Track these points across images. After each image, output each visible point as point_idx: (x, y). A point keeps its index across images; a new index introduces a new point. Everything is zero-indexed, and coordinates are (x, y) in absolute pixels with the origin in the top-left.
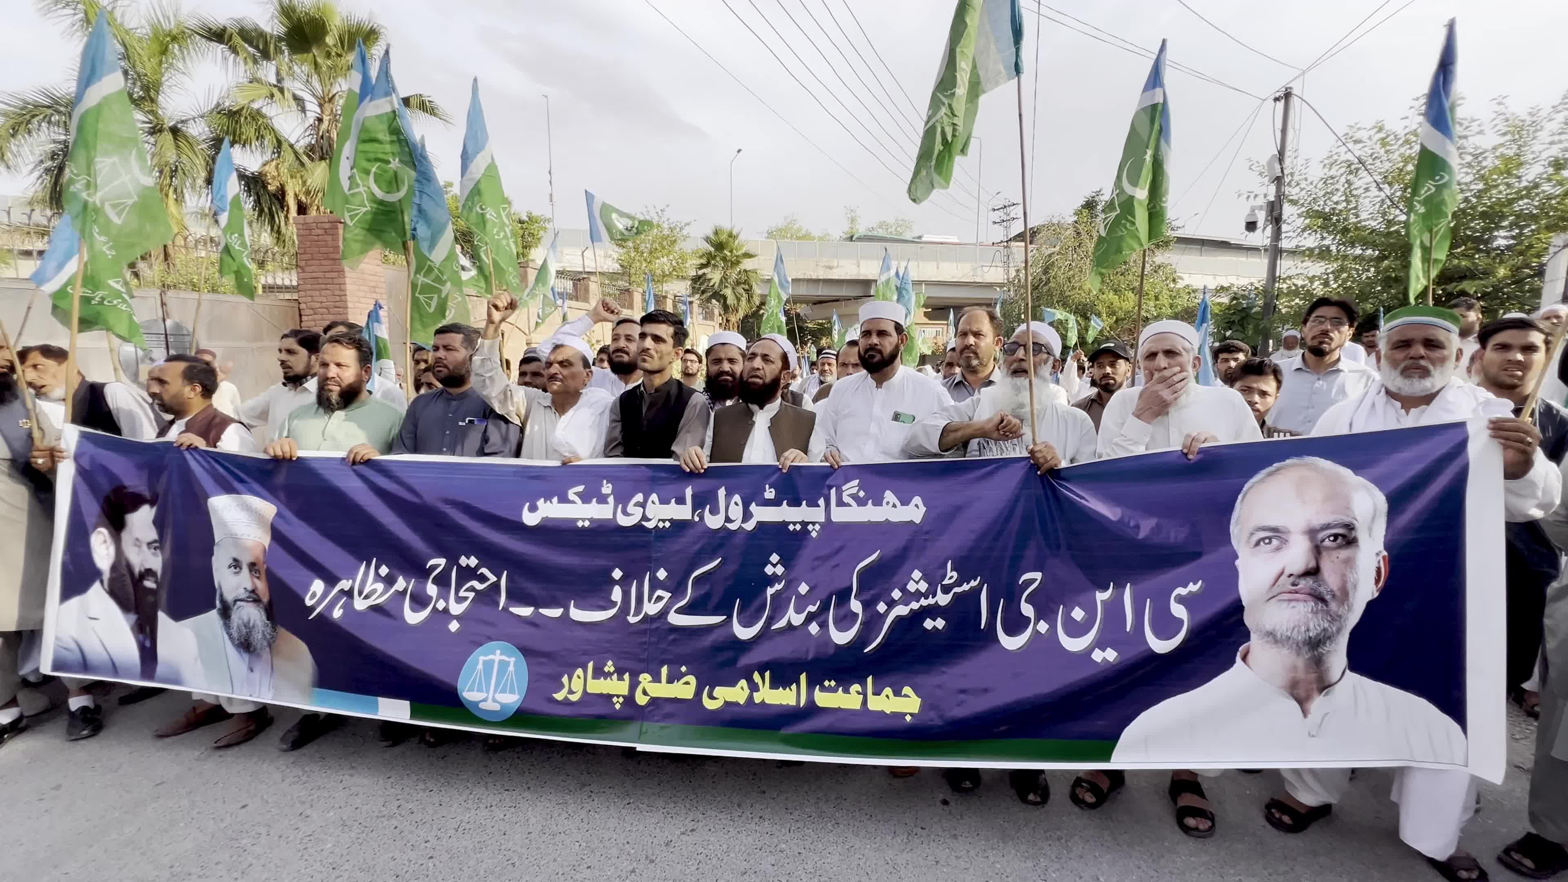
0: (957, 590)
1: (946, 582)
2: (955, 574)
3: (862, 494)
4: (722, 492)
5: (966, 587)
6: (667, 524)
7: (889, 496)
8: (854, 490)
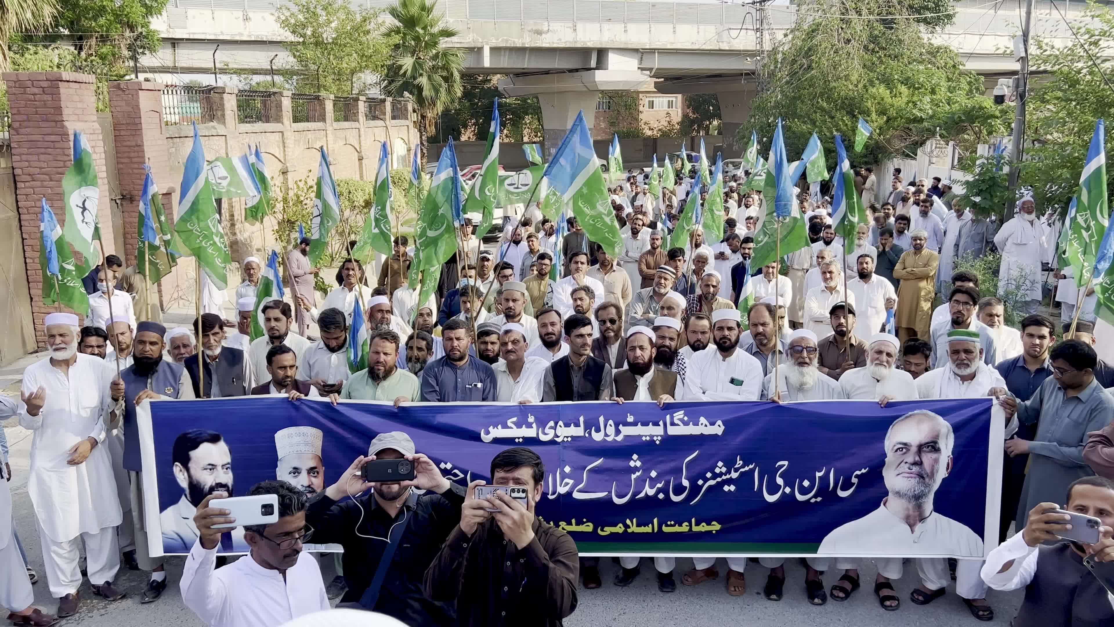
0: (742, 470)
1: (736, 466)
2: (741, 462)
3: (686, 418)
4: (601, 419)
5: (747, 469)
6: (569, 439)
7: (703, 420)
8: (681, 416)
